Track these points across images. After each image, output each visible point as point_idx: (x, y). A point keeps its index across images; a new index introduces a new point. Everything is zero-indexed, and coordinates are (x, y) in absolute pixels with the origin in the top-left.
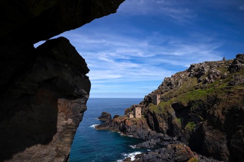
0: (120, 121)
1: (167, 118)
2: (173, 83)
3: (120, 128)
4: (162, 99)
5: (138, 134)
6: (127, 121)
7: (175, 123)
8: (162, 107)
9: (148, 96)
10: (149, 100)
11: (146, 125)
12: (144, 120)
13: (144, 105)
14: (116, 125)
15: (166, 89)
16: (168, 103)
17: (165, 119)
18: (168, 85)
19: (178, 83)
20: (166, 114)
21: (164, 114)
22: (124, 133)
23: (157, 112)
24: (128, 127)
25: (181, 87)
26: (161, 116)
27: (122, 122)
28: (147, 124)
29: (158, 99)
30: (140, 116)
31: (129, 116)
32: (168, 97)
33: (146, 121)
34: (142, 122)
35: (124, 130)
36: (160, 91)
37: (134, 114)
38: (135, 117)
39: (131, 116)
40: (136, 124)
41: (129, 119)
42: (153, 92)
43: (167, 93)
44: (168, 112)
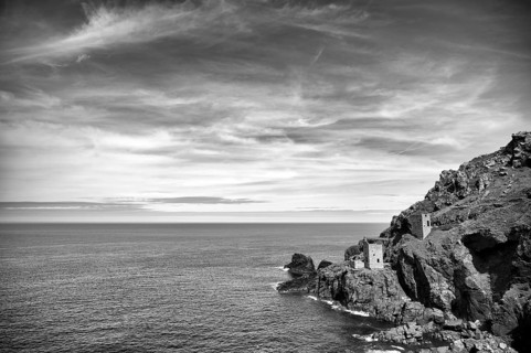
0: (332, 275)
1: (451, 270)
2: (464, 185)
3: (332, 292)
4: (435, 223)
5: (376, 308)
6: (349, 275)
7: (474, 284)
8: (438, 244)
9: (400, 218)
10: (403, 226)
11: (395, 287)
12: (392, 276)
13: (392, 239)
14: (323, 283)
15: (447, 198)
16: (453, 234)
17: (446, 275)
18: (451, 190)
19: (478, 182)
20: (447, 260)
21: (442, 262)
22: (343, 304)
23: (423, 255)
24: (353, 290)
25: (487, 192)
26: (434, 265)
27: (338, 278)
28: (399, 286)
29: (424, 223)
30: (381, 266)
31: (352, 265)
32: (453, 218)
33: (396, 277)
34: (386, 280)
35: (341, 296)
36: (430, 204)
37: (366, 261)
38: (367, 266)
39: (359, 265)
40: (371, 283)
41: (353, 272)
42: (411, 208)
43: (448, 209)
44: (452, 256)
